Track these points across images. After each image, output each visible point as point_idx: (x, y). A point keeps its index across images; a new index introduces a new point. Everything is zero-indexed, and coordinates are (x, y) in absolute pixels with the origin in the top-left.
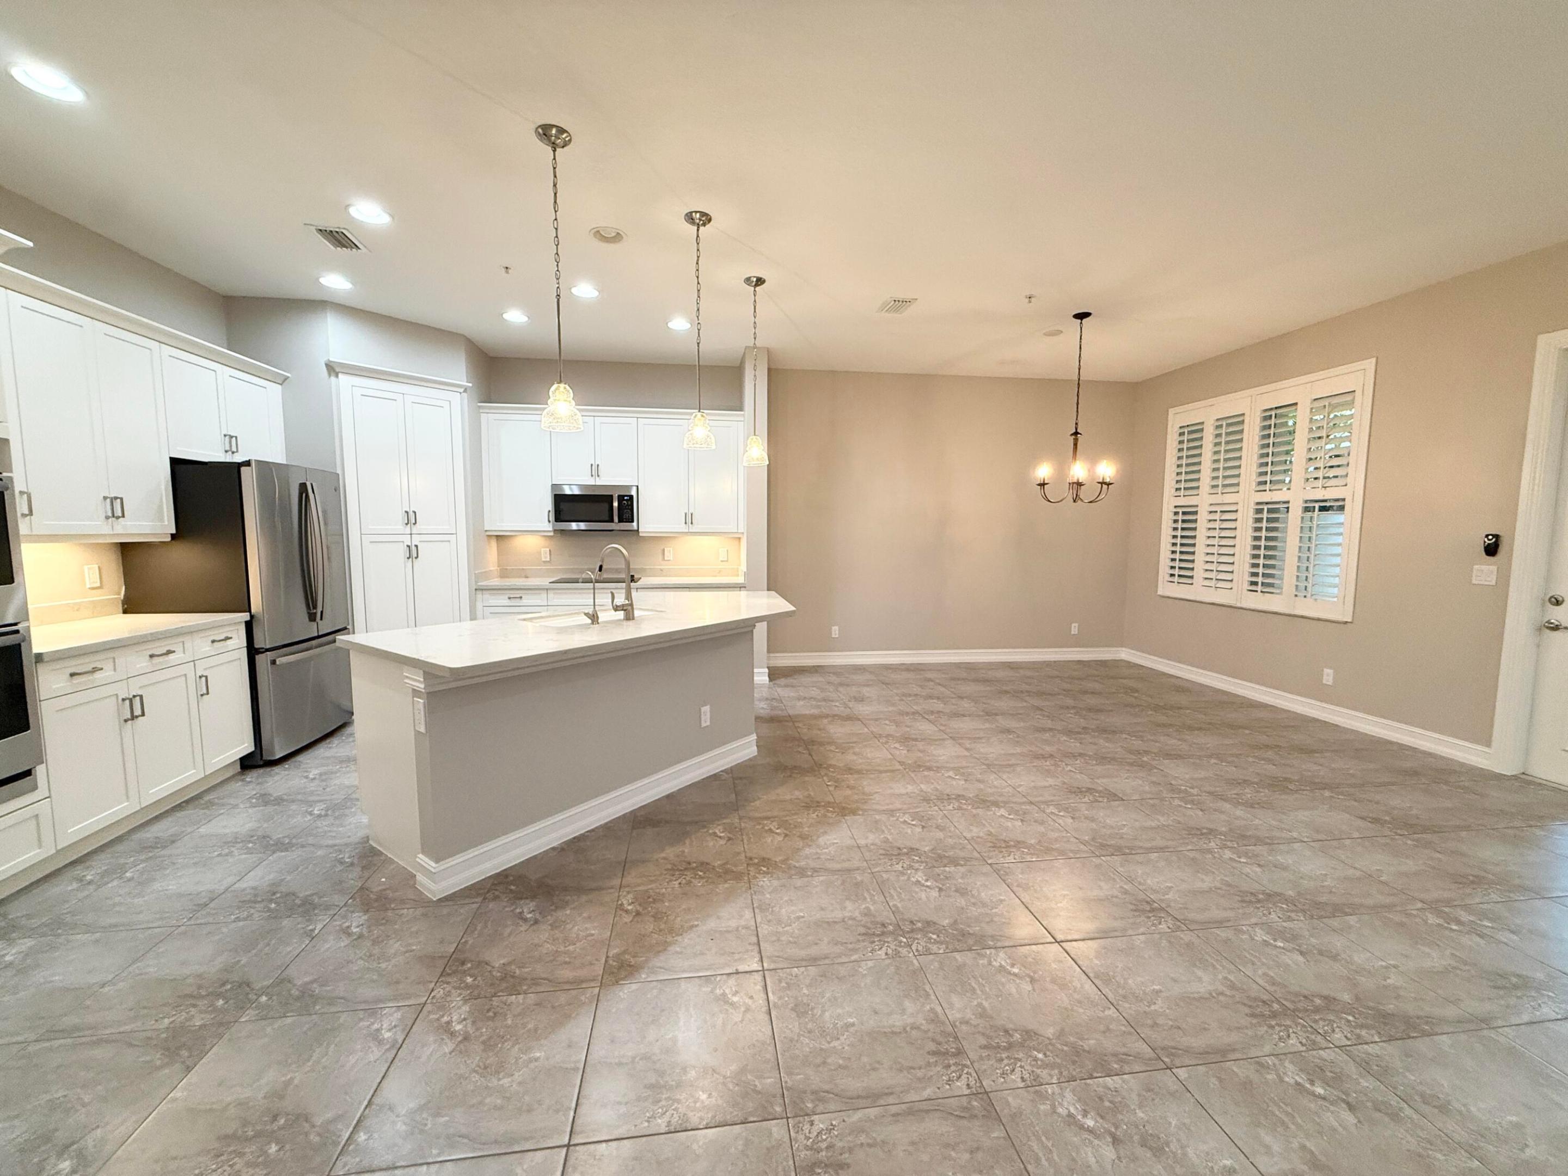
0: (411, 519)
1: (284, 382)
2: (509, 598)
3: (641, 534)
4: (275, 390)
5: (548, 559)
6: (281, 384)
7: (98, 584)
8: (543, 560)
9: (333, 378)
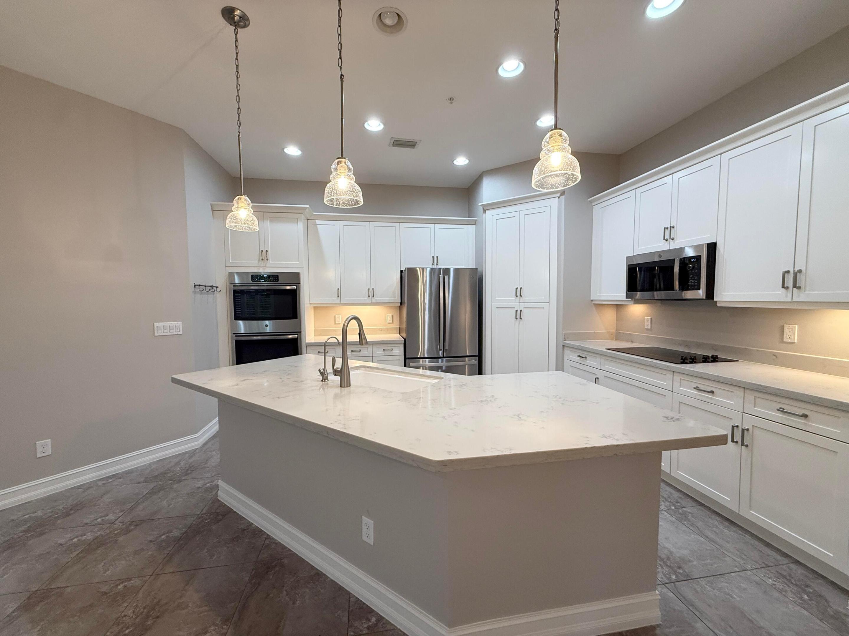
0: (519, 293)
1: (476, 223)
2: (579, 356)
3: (718, 305)
4: (472, 229)
5: (649, 327)
6: (475, 225)
7: (391, 322)
8: (646, 327)
9: (484, 215)
